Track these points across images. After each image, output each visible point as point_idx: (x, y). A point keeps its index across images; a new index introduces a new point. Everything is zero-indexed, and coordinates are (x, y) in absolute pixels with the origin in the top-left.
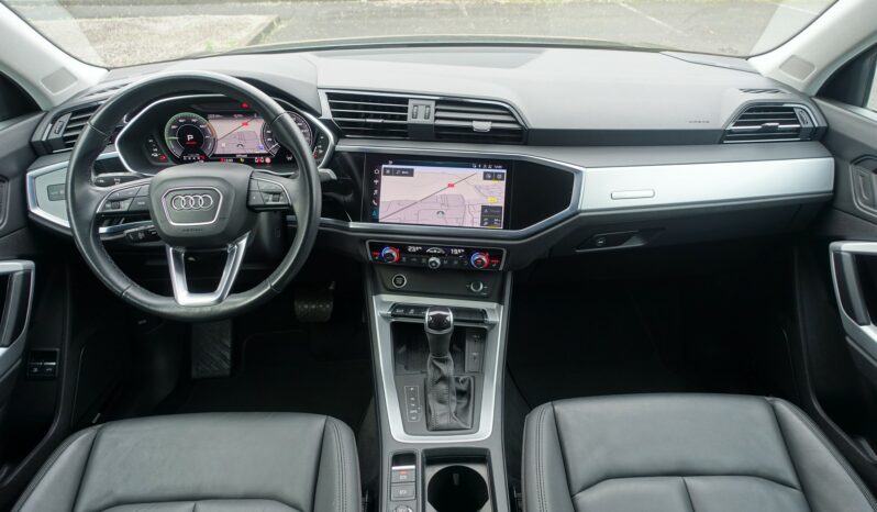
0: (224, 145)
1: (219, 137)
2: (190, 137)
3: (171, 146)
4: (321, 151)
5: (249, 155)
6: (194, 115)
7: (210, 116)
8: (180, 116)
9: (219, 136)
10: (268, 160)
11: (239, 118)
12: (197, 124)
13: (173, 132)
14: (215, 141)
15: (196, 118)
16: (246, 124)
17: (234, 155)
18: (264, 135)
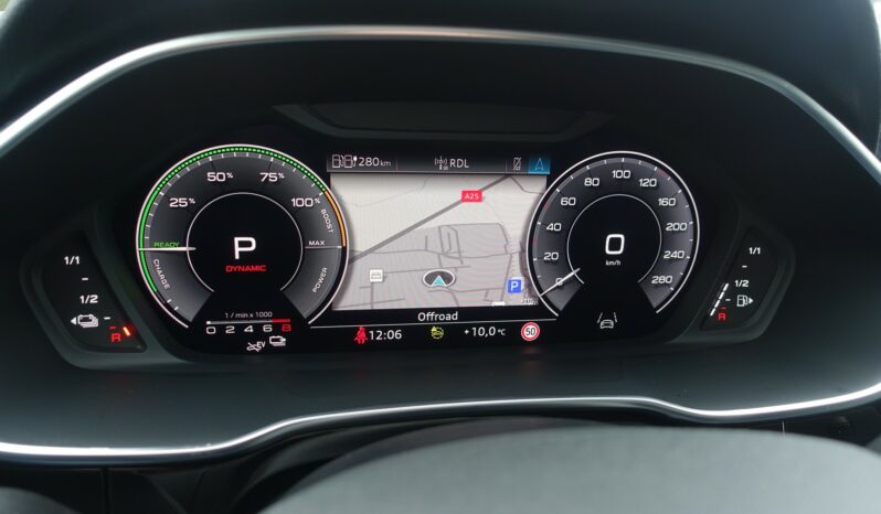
0: (376, 275)
1: (361, 245)
2: (243, 245)
3: (157, 279)
4: (747, 301)
5: (468, 313)
6: (273, 154)
7: (340, 162)
8: (212, 160)
9: (362, 241)
10: (530, 331)
11: (454, 173)
12: (283, 191)
13: (172, 224)
14: (345, 259)
15: (277, 164)
16: (476, 197)
17: (411, 314)
18: (535, 238)
